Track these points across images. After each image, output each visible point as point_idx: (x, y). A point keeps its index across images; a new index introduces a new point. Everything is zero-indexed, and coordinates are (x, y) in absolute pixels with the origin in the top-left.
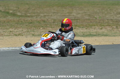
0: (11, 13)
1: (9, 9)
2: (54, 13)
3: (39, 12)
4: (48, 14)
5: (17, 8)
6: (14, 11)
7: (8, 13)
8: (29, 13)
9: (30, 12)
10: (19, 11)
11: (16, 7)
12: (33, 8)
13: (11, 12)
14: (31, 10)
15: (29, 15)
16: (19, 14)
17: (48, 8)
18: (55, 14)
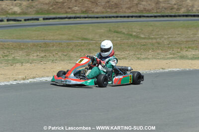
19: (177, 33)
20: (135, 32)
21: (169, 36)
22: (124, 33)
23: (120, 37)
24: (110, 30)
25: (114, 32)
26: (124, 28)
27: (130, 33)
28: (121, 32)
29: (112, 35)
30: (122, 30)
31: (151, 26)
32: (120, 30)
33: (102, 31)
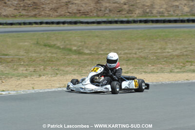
0: (75, 51)
1: (71, 45)
2: (139, 49)
3: (116, 48)
4: (130, 51)
5: (83, 43)
6: (80, 47)
7: (70, 50)
8: (102, 50)
9: (103, 48)
10: (87, 48)
11: (81, 42)
12: (107, 43)
13: (74, 48)
14: (104, 45)
15: (102, 52)
16: (87, 51)
17: (129, 42)
18: (140, 51)
19: (136, 46)
20: (75, 45)
21: (126, 51)
22: (59, 48)
23: (56, 53)
24: (37, 43)
25: (45, 45)
26: (57, 40)
27: (68, 47)
28: (55, 45)
29: (43, 51)
30: (55, 42)
31: (97, 36)
32: (52, 43)
33: (26, 44)
